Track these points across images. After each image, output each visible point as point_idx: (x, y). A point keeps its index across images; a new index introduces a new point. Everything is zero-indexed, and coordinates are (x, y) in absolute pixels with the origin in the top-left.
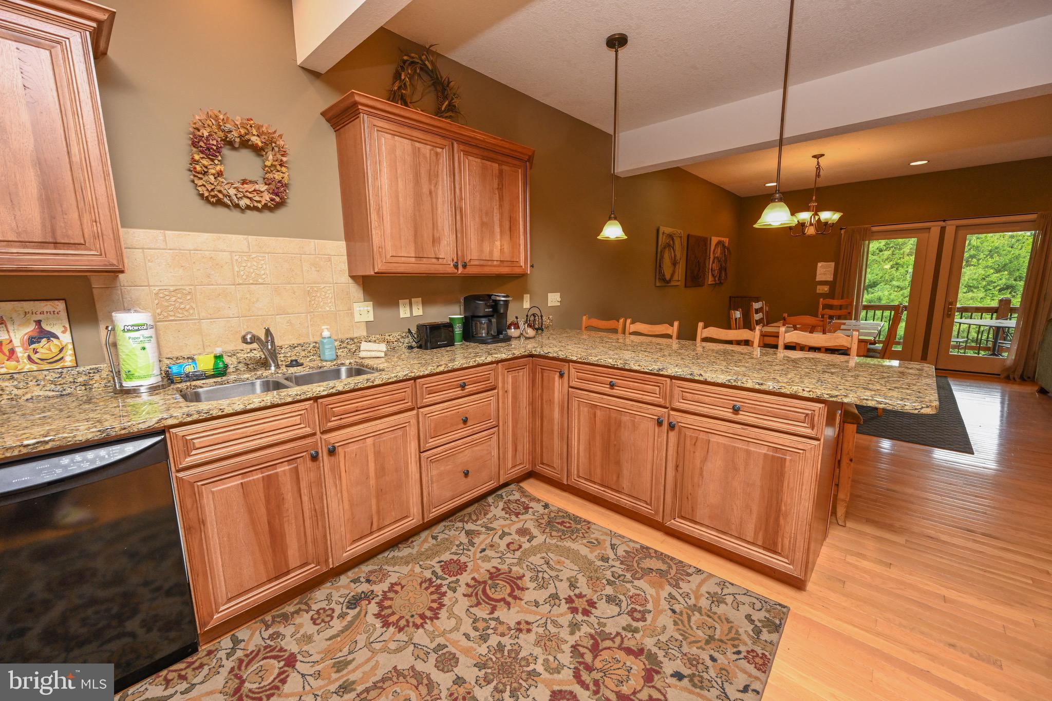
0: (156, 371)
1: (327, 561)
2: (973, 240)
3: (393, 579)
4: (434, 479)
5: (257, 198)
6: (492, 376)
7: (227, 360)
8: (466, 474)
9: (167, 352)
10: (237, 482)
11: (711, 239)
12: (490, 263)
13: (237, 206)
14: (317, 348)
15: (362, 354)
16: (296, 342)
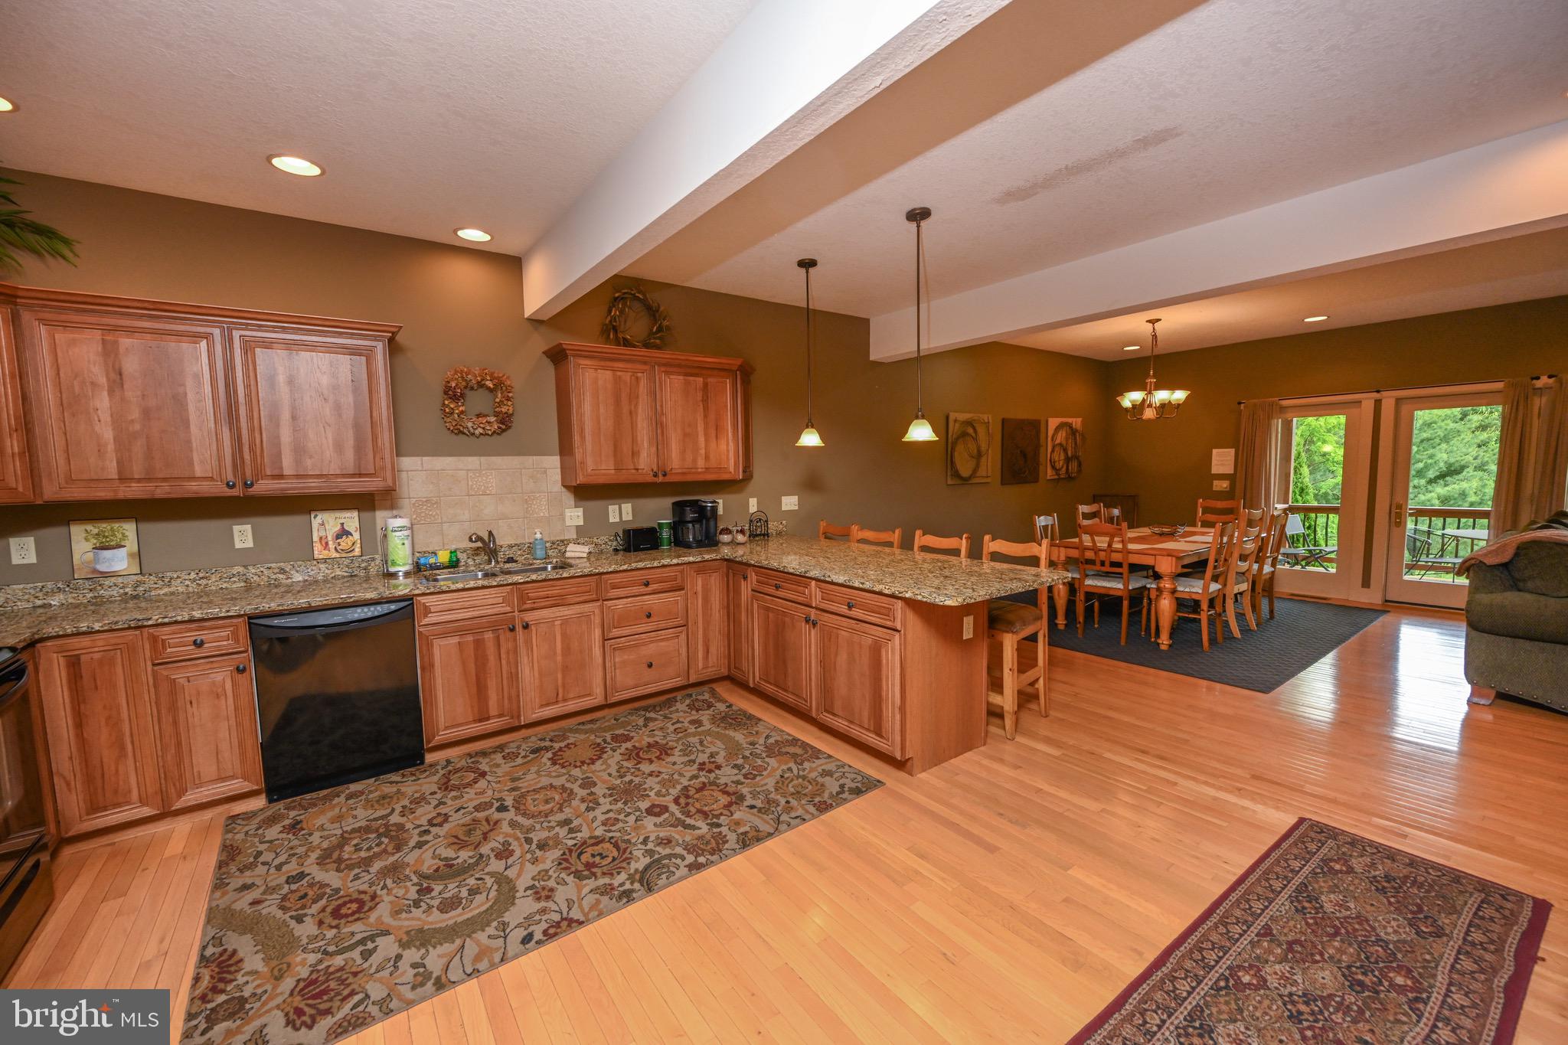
0: (410, 561)
1: (519, 716)
2: (1422, 416)
3: (570, 741)
4: (617, 666)
5: (488, 428)
6: (679, 578)
7: (460, 555)
8: (650, 666)
9: (417, 548)
10: (456, 640)
11: (1047, 422)
12: (693, 470)
13: (473, 434)
14: (531, 548)
15: (568, 555)
16: (513, 542)
